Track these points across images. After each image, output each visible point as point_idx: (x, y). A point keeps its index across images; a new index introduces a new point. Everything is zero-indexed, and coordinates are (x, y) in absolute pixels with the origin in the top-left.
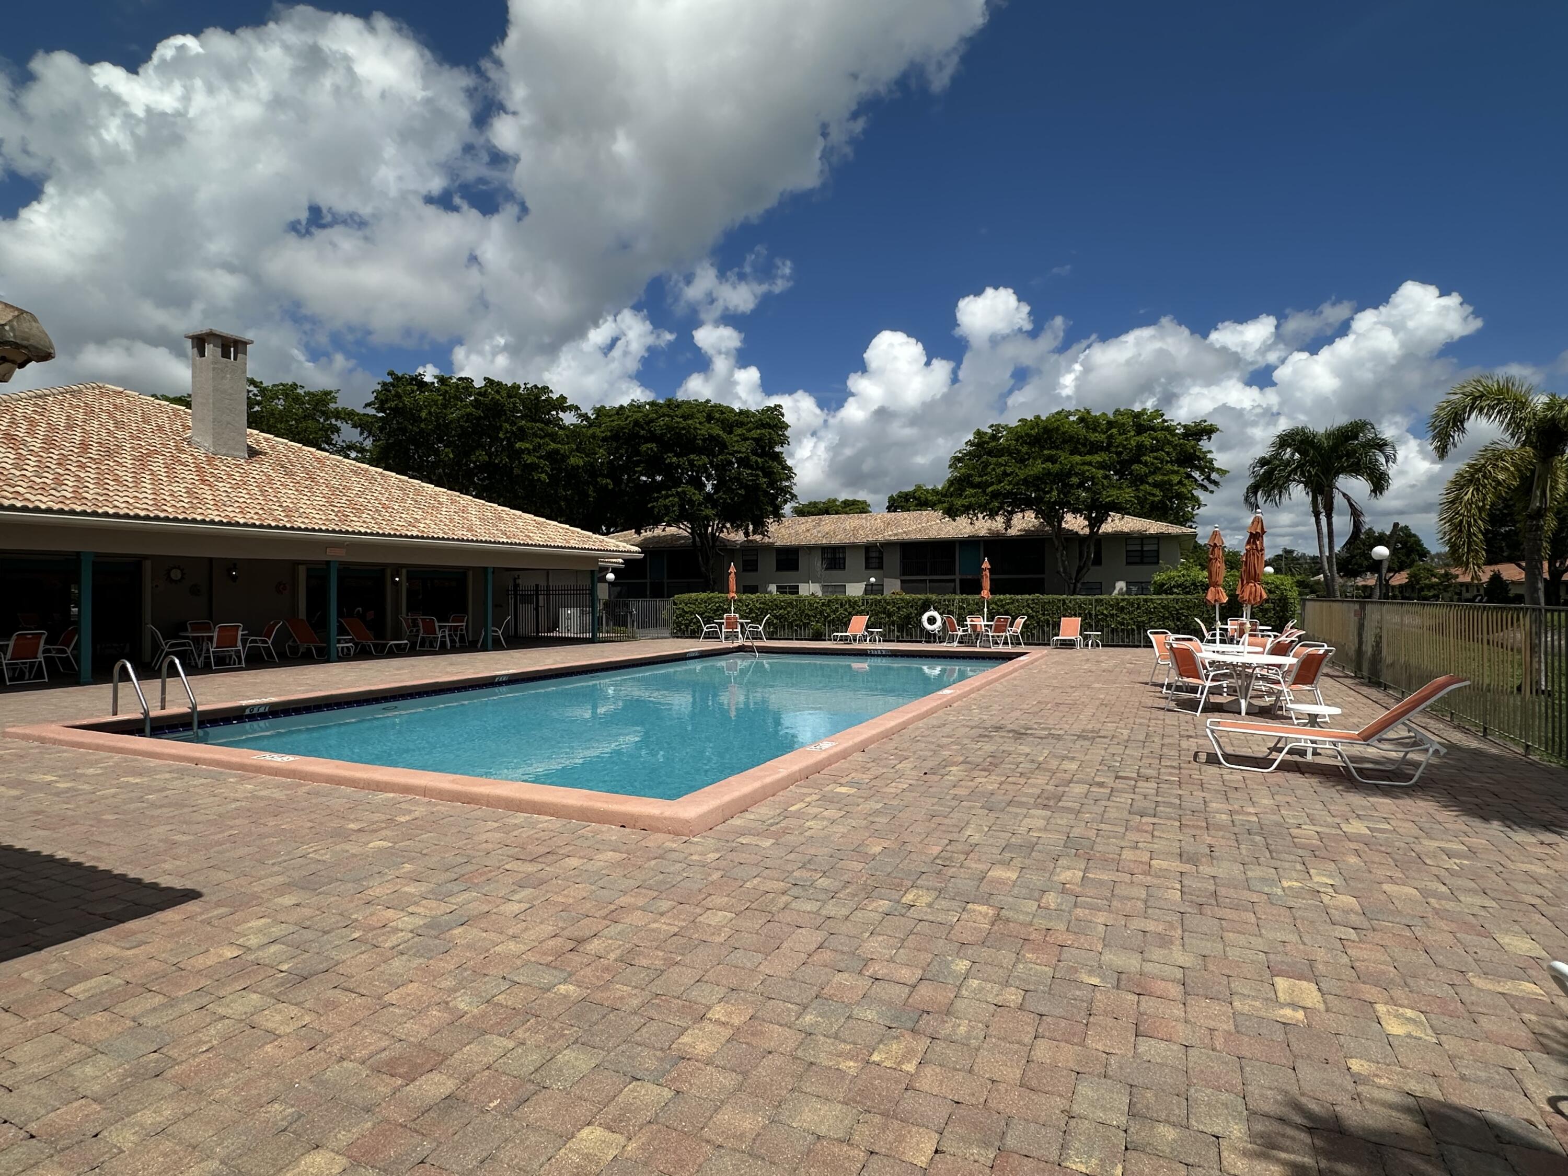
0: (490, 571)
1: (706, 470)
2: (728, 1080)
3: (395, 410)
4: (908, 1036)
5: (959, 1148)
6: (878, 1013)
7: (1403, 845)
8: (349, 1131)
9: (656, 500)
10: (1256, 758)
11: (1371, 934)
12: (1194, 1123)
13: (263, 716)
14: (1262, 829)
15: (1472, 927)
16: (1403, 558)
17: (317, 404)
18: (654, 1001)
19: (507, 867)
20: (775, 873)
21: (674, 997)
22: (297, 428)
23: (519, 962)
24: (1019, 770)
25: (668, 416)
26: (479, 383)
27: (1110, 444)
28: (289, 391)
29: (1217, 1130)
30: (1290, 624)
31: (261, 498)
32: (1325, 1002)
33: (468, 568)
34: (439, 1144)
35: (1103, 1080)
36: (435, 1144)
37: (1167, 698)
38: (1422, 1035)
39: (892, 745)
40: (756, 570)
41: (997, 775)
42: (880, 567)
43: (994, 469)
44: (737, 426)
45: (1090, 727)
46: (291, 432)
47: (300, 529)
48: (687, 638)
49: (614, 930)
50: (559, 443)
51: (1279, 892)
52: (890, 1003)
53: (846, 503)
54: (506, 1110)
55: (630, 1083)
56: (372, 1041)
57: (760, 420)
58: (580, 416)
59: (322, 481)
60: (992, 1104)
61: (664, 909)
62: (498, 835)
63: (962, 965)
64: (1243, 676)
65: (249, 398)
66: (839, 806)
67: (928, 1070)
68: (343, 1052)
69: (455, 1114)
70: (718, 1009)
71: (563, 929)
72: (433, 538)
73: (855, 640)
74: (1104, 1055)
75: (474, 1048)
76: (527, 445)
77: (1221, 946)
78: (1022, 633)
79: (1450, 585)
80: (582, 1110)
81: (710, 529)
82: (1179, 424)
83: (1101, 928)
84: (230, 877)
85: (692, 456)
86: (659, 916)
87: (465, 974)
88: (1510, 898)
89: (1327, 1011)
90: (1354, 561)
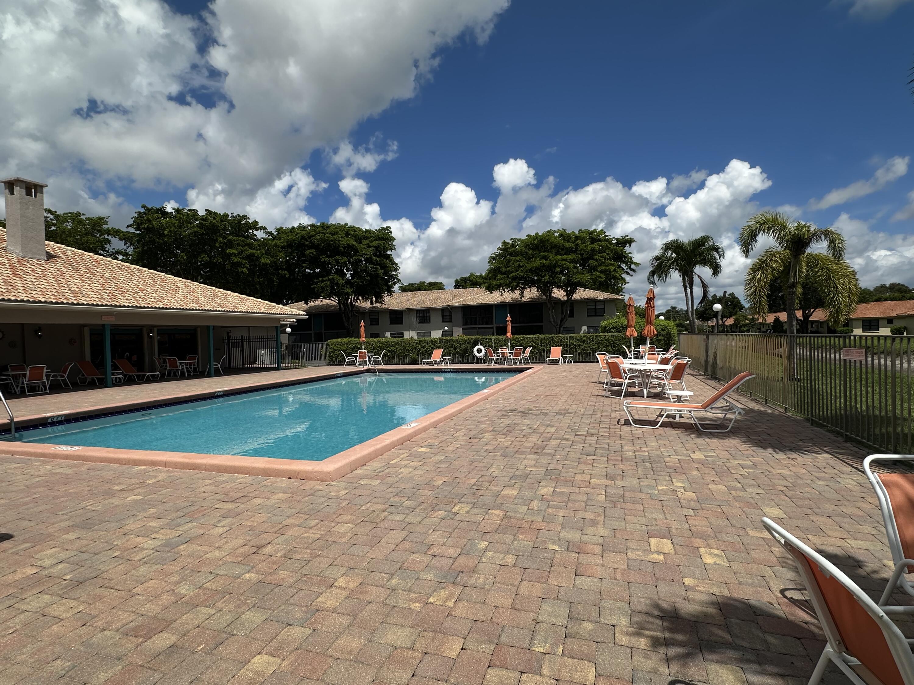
0: (211, 328)
1: (346, 265)
2: (345, 620)
3: (148, 230)
4: (450, 586)
5: (475, 646)
6: (434, 575)
7: (720, 463)
8: (106, 672)
9: (316, 283)
10: (650, 421)
11: (700, 512)
12: (602, 620)
13: (60, 423)
14: (650, 459)
15: (751, 504)
16: (731, 310)
17: (94, 225)
18: (303, 579)
19: (216, 506)
20: (380, 500)
21: (315, 575)
22: (81, 240)
23: (221, 563)
24: (523, 434)
25: (322, 233)
26: (202, 213)
27: (577, 249)
28: (75, 217)
29: (614, 622)
30: (672, 347)
31: (56, 285)
32: (675, 550)
33: (196, 327)
34: (164, 674)
35: (556, 601)
36: (162, 675)
37: (605, 390)
38: (722, 563)
39: (453, 422)
40: (378, 324)
41: (511, 437)
42: (451, 321)
43: (513, 264)
44: (364, 239)
45: (564, 407)
46: (77, 243)
47: (83, 304)
48: (336, 365)
49: (281, 539)
50: (254, 249)
51: (656, 492)
52: (441, 569)
53: (431, 284)
54: (208, 650)
55: (286, 628)
56: (124, 617)
57: (378, 235)
58: (268, 233)
59: (98, 274)
60: (495, 620)
61: (311, 525)
62: (213, 488)
63: (483, 545)
64: (645, 376)
65: (46, 221)
66: (420, 459)
67: (460, 604)
68: (105, 625)
69: (175, 656)
70: (341, 580)
71: (249, 541)
72: (173, 308)
73: (435, 364)
74: (558, 587)
75: (190, 616)
76: (234, 251)
77: (623, 524)
78: (530, 357)
79: (754, 325)
80: (254, 647)
81: (349, 300)
82: (614, 238)
83: (561, 518)
84: (33, 524)
85: (337, 257)
86: (308, 529)
87: (186, 572)
88: (771, 488)
89: (675, 554)
90: (707, 312)
